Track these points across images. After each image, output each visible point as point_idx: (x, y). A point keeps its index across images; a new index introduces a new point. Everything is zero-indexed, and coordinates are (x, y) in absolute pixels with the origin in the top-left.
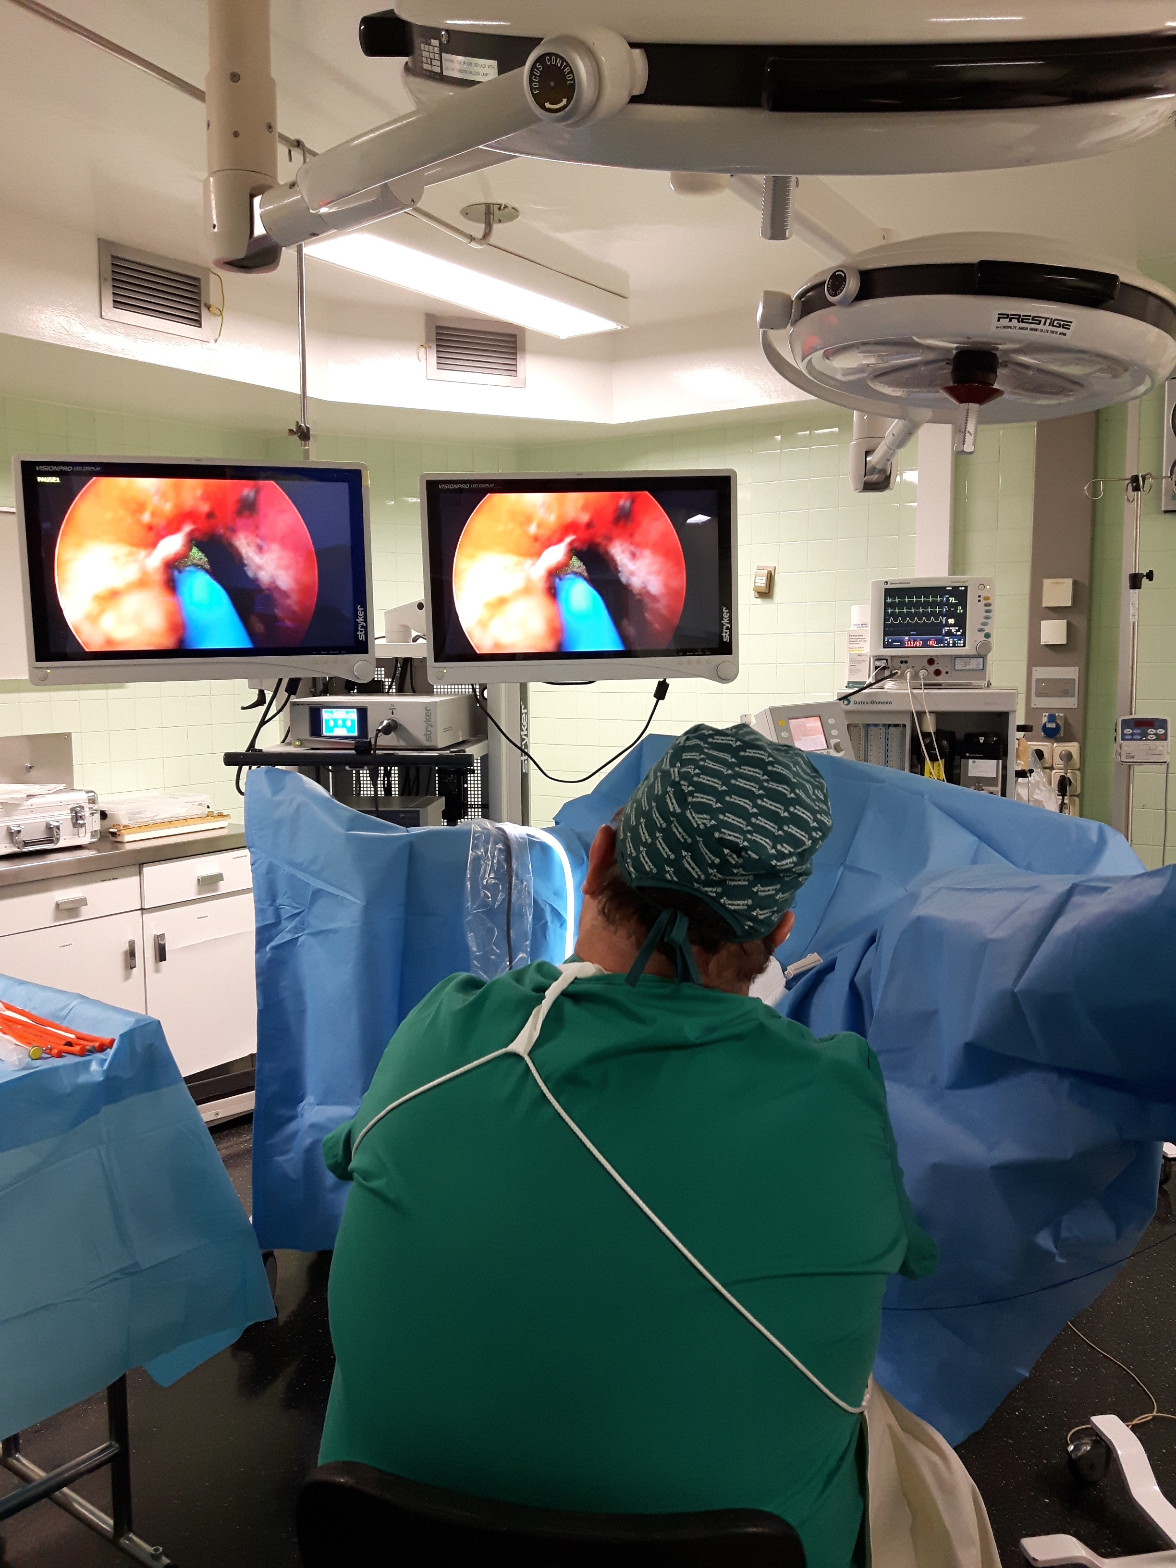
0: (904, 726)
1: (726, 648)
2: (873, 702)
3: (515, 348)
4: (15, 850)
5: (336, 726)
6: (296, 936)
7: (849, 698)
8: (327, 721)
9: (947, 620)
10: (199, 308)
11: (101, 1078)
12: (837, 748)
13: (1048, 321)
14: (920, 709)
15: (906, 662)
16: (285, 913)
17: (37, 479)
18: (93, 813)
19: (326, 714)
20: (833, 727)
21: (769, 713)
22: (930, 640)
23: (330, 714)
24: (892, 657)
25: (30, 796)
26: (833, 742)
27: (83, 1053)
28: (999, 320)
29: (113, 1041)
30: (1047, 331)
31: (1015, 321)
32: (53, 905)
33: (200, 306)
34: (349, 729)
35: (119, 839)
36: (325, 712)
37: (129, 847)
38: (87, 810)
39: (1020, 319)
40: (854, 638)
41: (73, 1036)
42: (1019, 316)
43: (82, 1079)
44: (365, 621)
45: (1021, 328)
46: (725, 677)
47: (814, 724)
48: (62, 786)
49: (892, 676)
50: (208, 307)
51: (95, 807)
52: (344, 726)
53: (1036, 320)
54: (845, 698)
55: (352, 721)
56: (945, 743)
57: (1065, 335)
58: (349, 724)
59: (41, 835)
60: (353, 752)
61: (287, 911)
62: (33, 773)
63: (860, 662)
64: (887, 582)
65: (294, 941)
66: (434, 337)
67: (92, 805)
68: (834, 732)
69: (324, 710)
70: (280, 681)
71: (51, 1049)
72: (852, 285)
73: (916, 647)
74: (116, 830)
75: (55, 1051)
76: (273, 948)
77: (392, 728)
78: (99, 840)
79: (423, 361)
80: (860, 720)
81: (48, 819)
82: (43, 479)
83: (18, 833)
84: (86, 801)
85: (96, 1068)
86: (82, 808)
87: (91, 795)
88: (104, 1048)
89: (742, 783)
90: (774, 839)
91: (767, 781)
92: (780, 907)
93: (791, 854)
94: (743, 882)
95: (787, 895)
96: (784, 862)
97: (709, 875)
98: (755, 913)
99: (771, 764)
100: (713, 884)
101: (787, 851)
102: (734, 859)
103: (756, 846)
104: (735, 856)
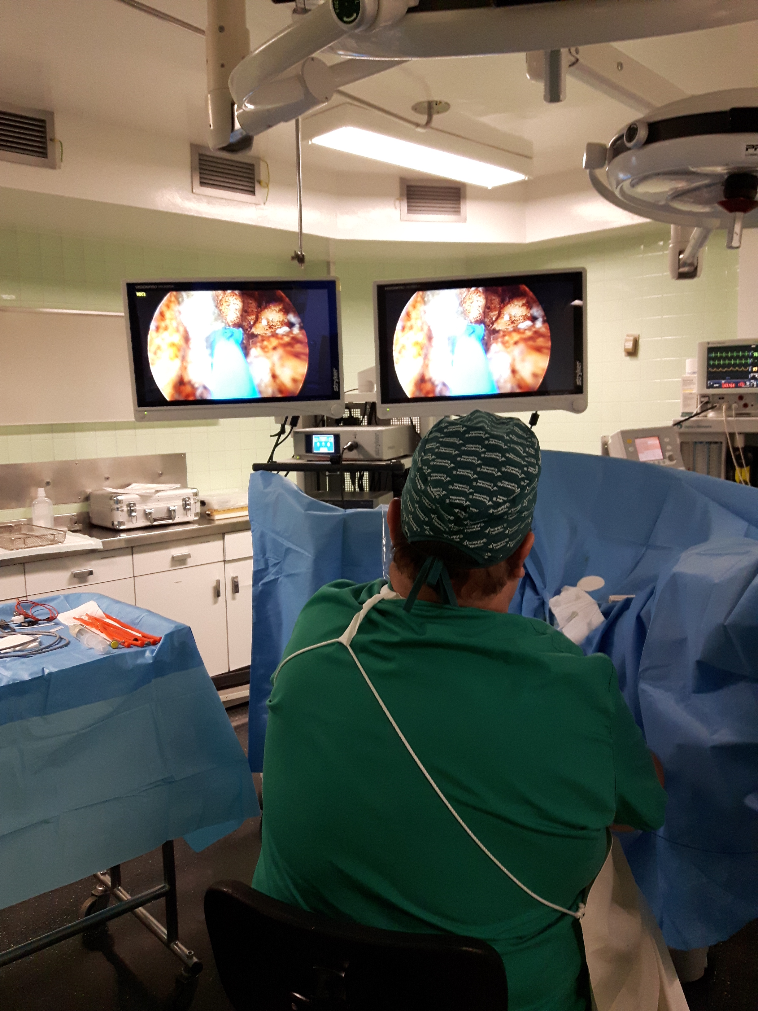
0: (721, 443)
1: (580, 389)
2: (699, 427)
3: (460, 197)
4: (148, 523)
5: (321, 446)
6: (277, 577)
7: (682, 423)
8: (316, 443)
9: (752, 369)
10: (254, 183)
11: (151, 661)
12: (671, 458)
14: (732, 431)
15: (723, 398)
16: (270, 564)
17: (136, 295)
18: (196, 502)
19: (315, 439)
20: (668, 444)
21: (620, 436)
22: (740, 382)
23: (317, 438)
24: (713, 395)
25: (157, 491)
26: (668, 454)
27: (143, 645)
28: (747, 150)
29: (161, 638)
32: (171, 557)
33: (255, 181)
34: (329, 448)
35: (212, 518)
36: (315, 437)
37: (217, 523)
38: (192, 501)
40: (686, 382)
41: (140, 635)
43: (140, 661)
44: (338, 378)
46: (578, 409)
47: (654, 442)
48: (178, 486)
49: (713, 408)
50: (259, 182)
51: (197, 498)
52: (326, 446)
54: (678, 424)
55: (331, 443)
56: (750, 455)
58: (329, 445)
59: (164, 515)
60: (329, 463)
61: (272, 561)
62: (163, 478)
63: (691, 399)
64: (709, 343)
65: (275, 580)
66: (405, 193)
67: (195, 497)
68: (669, 448)
69: (314, 436)
70: (287, 418)
71: (124, 643)
72: (642, 134)
73: (730, 387)
74: (210, 513)
75: (126, 644)
76: (263, 584)
77: (354, 446)
78: (200, 518)
79: (398, 208)
80: (688, 439)
81: (168, 505)
82: (139, 294)
83: (150, 513)
84: (192, 494)
85: (149, 655)
86: (189, 498)
87: (195, 491)
88: (155, 643)
89: (465, 459)
90: (491, 494)
91: (484, 453)
92: (512, 537)
93: (505, 502)
94: (477, 528)
95: (515, 528)
96: (500, 509)
97: (450, 528)
98: (491, 547)
99: (487, 439)
100: (456, 533)
101: (501, 501)
102: (463, 515)
103: (475, 503)
104: (463, 513)
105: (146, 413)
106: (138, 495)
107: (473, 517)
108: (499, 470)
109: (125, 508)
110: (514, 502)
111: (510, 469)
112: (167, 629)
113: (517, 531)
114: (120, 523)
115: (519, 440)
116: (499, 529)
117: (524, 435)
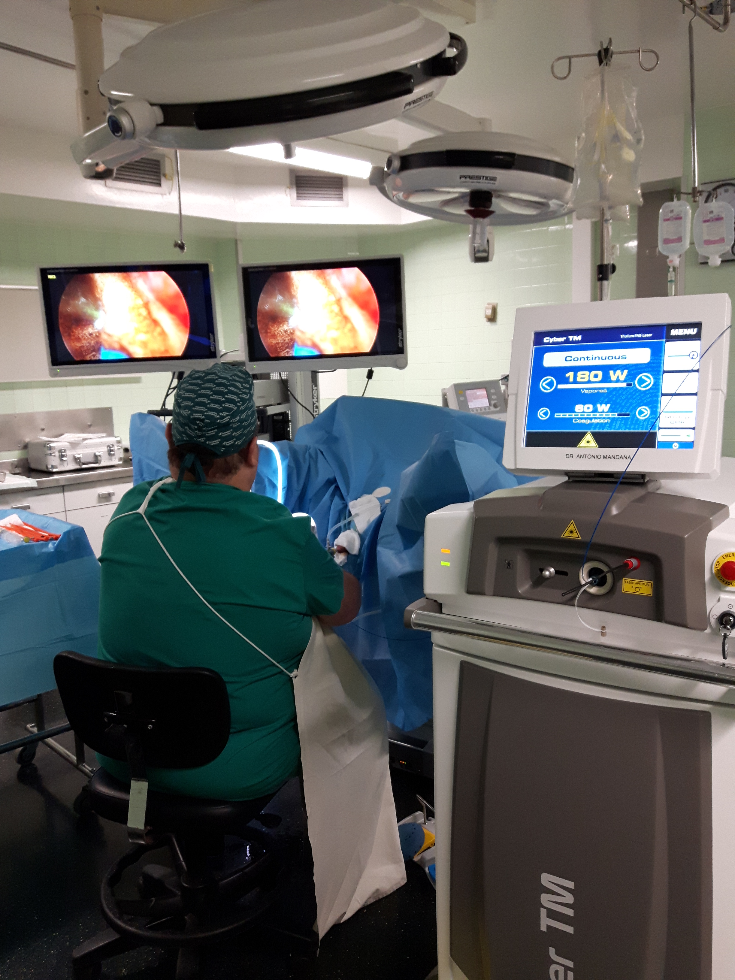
1: (401, 350)
3: (342, 186)
4: (78, 467)
7: (508, 377)
10: (160, 177)
11: (53, 550)
12: (495, 406)
13: (484, 178)
17: (47, 277)
18: (119, 449)
21: (454, 388)
25: (85, 439)
26: (493, 402)
27: (47, 540)
28: (460, 178)
29: (60, 536)
30: (485, 183)
31: (468, 179)
32: (97, 495)
33: (160, 175)
38: (116, 448)
39: (471, 177)
41: (46, 534)
42: (470, 176)
43: (44, 550)
44: (214, 341)
45: (472, 182)
46: (402, 366)
48: (104, 435)
50: (165, 175)
53: (478, 177)
54: (506, 378)
57: (494, 184)
59: (91, 459)
62: (92, 428)
66: (294, 182)
67: (118, 445)
68: (494, 397)
70: (174, 373)
71: (34, 538)
72: (396, 164)
75: (35, 539)
78: (123, 462)
79: (289, 195)
81: (95, 451)
82: (51, 277)
83: (79, 458)
84: (116, 442)
85: (51, 546)
86: (113, 445)
87: (118, 439)
88: (56, 539)
89: (203, 392)
90: (218, 411)
91: (215, 387)
92: (238, 438)
93: (227, 416)
94: (213, 433)
95: (239, 432)
96: (224, 420)
97: (196, 433)
98: (224, 444)
99: (217, 379)
100: (200, 437)
101: (224, 415)
102: (202, 424)
103: (208, 417)
104: (202, 423)
105: (58, 370)
106: (68, 442)
107: (207, 425)
108: (224, 397)
109: (57, 454)
110: (233, 416)
111: (230, 396)
112: (66, 528)
113: (241, 434)
114: (53, 467)
115: (239, 379)
116: (228, 433)
117: (244, 376)
